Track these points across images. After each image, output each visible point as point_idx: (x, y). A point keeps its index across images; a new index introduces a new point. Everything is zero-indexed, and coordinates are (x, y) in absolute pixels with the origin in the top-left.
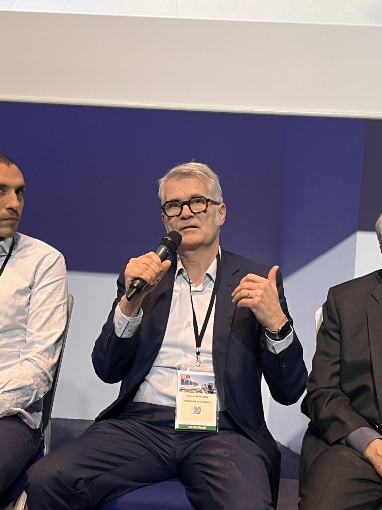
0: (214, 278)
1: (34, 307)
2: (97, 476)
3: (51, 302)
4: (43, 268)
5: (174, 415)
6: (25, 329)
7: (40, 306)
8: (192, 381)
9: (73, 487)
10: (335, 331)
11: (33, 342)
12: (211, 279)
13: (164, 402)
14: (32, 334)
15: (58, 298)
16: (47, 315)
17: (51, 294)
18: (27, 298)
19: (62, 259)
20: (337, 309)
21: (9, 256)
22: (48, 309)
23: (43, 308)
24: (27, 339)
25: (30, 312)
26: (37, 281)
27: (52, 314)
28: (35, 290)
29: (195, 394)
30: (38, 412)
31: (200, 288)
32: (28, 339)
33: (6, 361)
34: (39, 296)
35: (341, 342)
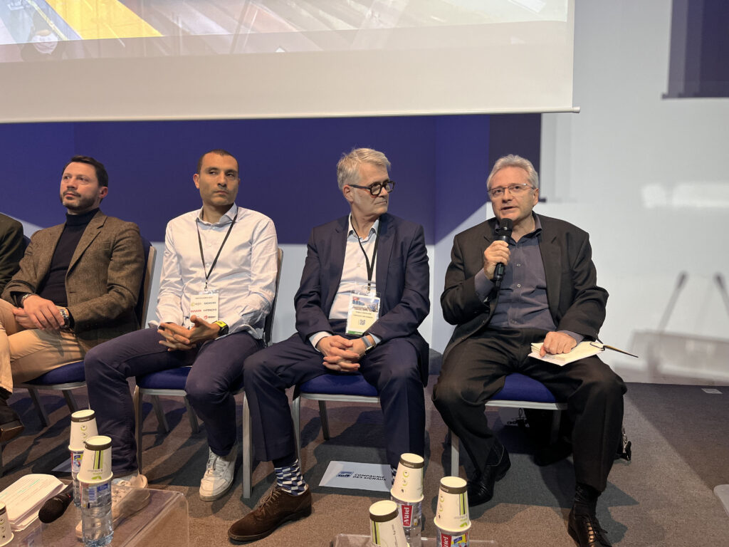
0: (376, 231)
1: (254, 258)
2: (293, 364)
3: (266, 253)
4: (259, 230)
5: (346, 325)
6: (248, 272)
7: (260, 256)
8: (361, 301)
9: (275, 372)
10: (460, 264)
11: (258, 280)
12: (374, 232)
13: (342, 317)
14: (255, 275)
15: (272, 251)
16: (265, 261)
17: (266, 247)
18: (248, 249)
19: (272, 222)
20: (460, 249)
21: (233, 222)
22: (264, 259)
23: (262, 257)
24: (252, 278)
25: (252, 260)
26: (255, 238)
27: (268, 261)
28: (254, 245)
29: (363, 311)
30: (261, 328)
31: (367, 239)
32: (254, 279)
33: (236, 293)
34: (258, 249)
35: (464, 271)
